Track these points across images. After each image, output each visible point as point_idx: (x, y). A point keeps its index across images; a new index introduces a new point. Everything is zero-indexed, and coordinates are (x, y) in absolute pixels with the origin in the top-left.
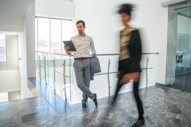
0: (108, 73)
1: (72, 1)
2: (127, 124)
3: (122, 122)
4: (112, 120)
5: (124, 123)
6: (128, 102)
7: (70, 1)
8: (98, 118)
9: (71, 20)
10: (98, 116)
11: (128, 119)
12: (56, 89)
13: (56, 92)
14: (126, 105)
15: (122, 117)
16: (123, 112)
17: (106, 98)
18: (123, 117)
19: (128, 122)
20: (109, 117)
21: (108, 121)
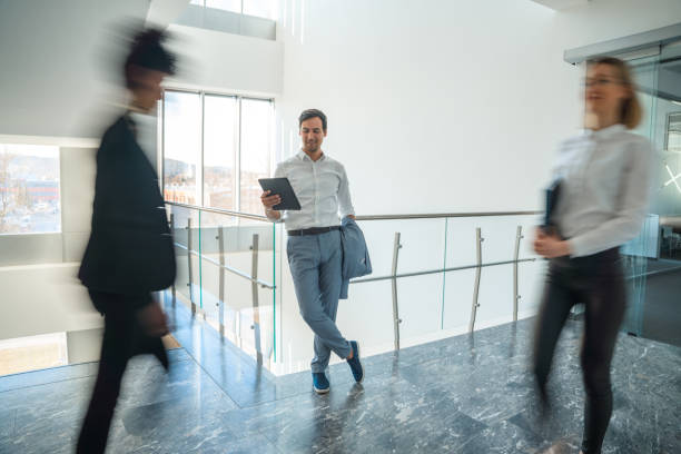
0: (394, 277)
1: (275, 39)
2: (454, 438)
3: (439, 433)
4: (408, 427)
5: (445, 435)
6: (456, 368)
7: (268, 39)
8: (365, 419)
9: (270, 101)
10: (365, 413)
11: (458, 424)
12: (225, 324)
13: (226, 335)
14: (451, 379)
15: (438, 417)
16: (443, 402)
17: (386, 354)
18: (444, 416)
19: (457, 433)
20: (397, 417)
21: (396, 431)
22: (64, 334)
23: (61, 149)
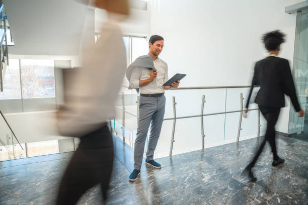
0: (202, 116)
1: (146, 10)
2: (230, 191)
3: (223, 188)
4: (209, 184)
5: (226, 189)
6: (230, 158)
7: (144, 10)
8: (188, 180)
9: (145, 38)
10: (188, 177)
11: (232, 184)
12: (125, 136)
13: (125, 141)
14: (229, 163)
15: (222, 180)
16: (224, 174)
17: (198, 151)
18: (225, 180)
19: (232, 188)
20: (203, 180)
21: (203, 186)
22: (57, 141)
23: (55, 61)
